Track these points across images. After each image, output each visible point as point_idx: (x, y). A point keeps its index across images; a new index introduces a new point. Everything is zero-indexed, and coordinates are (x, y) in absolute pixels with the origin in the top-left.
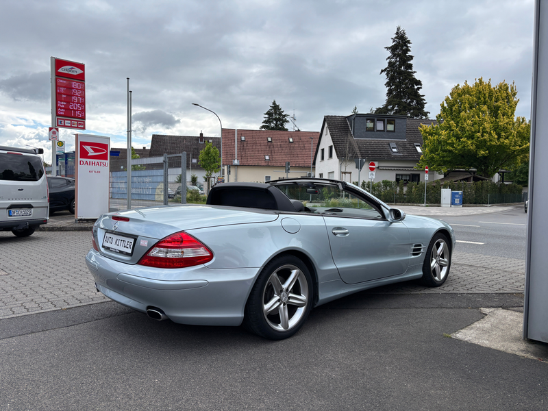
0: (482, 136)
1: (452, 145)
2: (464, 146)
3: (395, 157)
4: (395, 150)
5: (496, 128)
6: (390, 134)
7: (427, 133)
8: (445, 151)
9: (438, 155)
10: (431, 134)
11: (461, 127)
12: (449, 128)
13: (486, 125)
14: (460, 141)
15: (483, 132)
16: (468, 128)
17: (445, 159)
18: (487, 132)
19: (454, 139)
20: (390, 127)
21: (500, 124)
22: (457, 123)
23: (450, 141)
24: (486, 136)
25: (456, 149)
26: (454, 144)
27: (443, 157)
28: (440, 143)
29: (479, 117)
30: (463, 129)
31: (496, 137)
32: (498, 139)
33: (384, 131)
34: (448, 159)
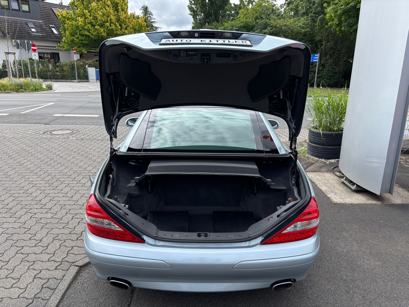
0: (111, 26)
1: (89, 31)
2: (98, 33)
3: (36, 36)
4: (33, 30)
5: (118, 20)
6: (26, 14)
7: (64, 17)
8: (82, 35)
9: (78, 38)
10: (68, 19)
11: (93, 16)
12: (84, 15)
13: (112, 17)
14: (94, 27)
15: (111, 23)
16: (99, 18)
17: (84, 42)
18: (113, 23)
19: (90, 26)
20: (25, 8)
21: (122, 17)
22: (89, 12)
23: (86, 27)
24: (113, 27)
25: (92, 35)
26: (90, 30)
27: (82, 40)
28: (77, 27)
29: (106, 9)
30: (95, 18)
31: (120, 27)
32: (121, 29)
33: (19, 10)
34: (86, 42)
